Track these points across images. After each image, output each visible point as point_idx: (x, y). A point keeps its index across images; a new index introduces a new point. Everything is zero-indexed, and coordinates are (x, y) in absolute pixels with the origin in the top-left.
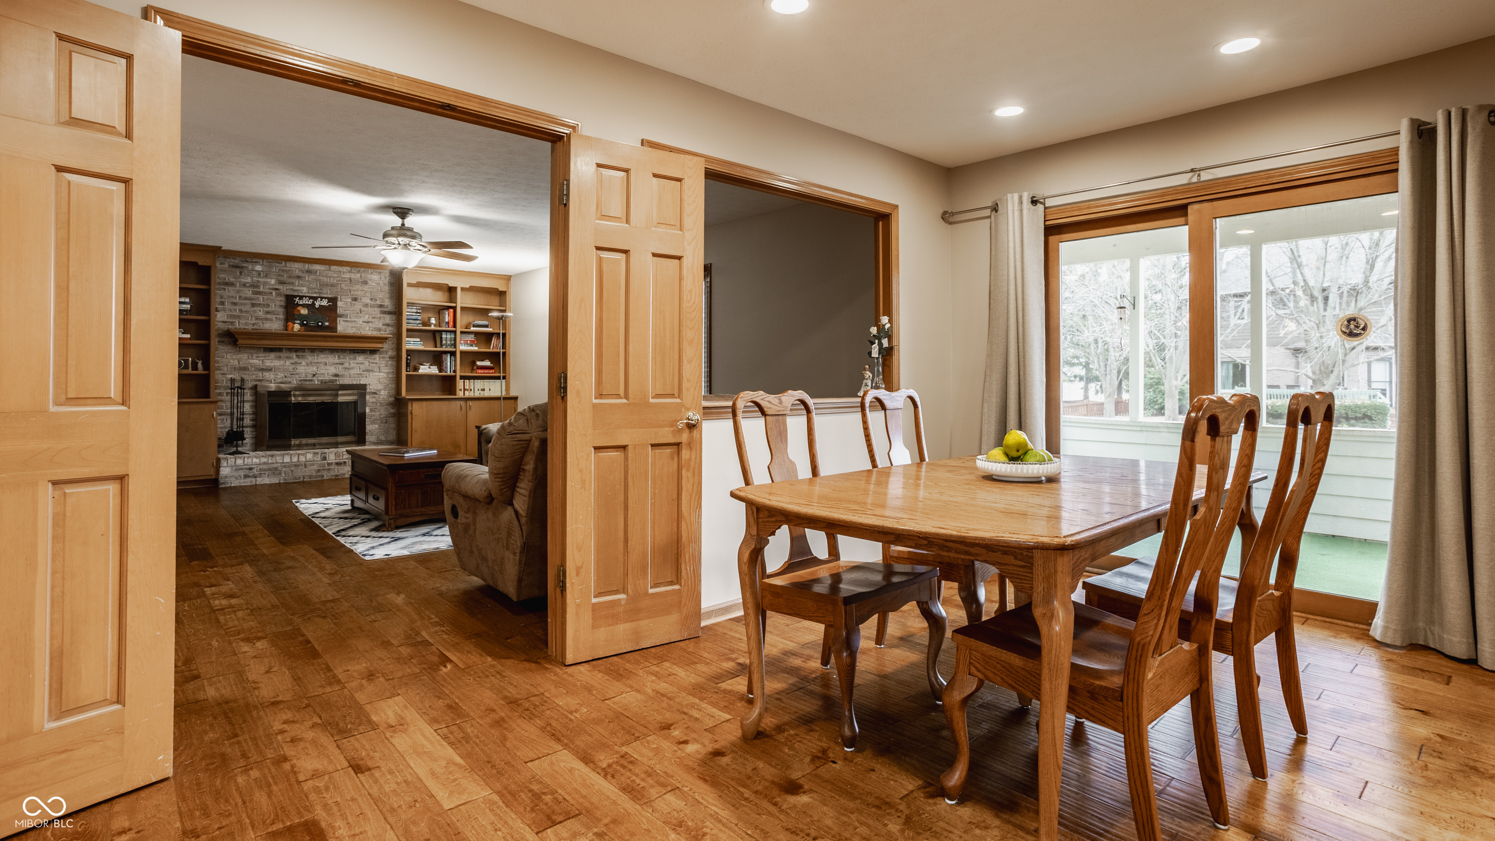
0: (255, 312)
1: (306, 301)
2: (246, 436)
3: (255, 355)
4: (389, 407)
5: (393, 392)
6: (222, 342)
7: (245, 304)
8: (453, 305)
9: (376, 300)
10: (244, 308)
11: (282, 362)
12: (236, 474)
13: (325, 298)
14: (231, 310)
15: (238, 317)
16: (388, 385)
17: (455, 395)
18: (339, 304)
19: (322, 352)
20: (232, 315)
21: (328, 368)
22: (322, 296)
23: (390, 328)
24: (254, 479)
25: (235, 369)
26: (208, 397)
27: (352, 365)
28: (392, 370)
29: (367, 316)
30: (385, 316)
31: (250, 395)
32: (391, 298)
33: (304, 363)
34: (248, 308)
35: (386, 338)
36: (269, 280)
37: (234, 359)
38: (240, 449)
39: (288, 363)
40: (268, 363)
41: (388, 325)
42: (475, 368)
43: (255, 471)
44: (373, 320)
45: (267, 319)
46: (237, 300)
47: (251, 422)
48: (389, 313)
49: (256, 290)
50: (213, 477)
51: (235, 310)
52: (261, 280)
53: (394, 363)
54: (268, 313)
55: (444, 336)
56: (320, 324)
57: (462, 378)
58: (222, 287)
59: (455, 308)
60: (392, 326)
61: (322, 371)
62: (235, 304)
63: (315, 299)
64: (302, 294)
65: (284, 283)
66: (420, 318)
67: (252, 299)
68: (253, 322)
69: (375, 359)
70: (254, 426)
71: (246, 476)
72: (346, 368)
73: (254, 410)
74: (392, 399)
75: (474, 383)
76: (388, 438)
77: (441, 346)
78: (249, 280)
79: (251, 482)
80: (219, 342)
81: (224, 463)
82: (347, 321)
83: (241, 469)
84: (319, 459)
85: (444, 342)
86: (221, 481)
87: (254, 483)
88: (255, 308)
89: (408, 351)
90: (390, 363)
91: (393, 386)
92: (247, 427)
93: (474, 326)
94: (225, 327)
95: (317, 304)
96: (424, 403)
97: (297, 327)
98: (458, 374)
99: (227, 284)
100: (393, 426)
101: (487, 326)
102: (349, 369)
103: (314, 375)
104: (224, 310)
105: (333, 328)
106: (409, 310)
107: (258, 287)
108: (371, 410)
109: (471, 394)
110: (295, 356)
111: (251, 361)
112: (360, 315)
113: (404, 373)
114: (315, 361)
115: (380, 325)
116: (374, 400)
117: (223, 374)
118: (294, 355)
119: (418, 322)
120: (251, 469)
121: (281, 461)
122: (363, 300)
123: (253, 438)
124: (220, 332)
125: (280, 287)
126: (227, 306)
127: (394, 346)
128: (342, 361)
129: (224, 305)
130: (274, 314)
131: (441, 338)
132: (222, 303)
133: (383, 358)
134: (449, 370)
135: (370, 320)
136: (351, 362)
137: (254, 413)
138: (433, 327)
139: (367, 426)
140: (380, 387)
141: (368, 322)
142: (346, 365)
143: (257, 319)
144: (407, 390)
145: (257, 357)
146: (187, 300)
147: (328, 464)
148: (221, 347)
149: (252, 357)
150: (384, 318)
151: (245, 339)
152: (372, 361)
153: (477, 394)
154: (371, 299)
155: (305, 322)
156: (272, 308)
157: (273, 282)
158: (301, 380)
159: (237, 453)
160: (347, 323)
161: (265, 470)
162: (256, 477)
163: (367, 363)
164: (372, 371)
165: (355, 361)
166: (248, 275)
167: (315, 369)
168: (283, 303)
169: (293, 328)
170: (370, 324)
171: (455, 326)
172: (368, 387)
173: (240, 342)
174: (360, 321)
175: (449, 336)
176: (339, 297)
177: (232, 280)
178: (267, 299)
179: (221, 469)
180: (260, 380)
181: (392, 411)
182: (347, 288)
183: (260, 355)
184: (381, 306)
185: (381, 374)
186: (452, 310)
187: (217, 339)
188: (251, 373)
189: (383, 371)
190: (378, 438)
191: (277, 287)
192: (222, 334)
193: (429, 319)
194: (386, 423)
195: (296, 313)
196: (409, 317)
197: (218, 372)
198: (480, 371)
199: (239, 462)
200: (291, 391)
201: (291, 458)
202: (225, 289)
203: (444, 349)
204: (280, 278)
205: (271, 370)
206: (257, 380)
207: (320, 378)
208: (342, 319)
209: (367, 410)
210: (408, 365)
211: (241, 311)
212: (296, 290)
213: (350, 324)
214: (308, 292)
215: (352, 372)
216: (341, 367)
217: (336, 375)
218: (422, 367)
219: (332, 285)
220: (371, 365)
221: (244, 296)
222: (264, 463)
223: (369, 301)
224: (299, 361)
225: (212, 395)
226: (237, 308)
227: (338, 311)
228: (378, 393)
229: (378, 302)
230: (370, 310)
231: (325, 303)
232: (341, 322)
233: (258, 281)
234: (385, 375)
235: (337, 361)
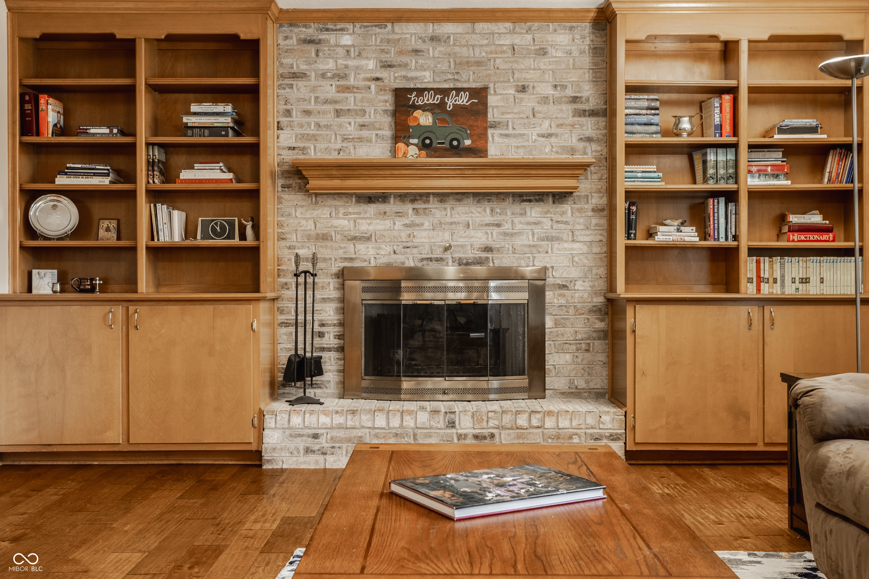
0: (340, 126)
1: (428, 99)
2: (325, 367)
3: (342, 210)
4: (593, 318)
5: (601, 285)
6: (289, 187)
7: (324, 113)
8: (732, 83)
9: (564, 87)
10: (323, 121)
11: (388, 223)
12: (291, 445)
13: (464, 90)
14: (302, 126)
15: (314, 138)
16: (590, 269)
17: (738, 292)
18: (492, 100)
19: (459, 200)
20: (303, 135)
21: (472, 233)
22: (459, 85)
23: (595, 146)
24: (321, 458)
25: (309, 237)
26: (258, 291)
27: (519, 227)
28: (599, 238)
29: (547, 123)
30: (583, 120)
31: (335, 288)
32: (595, 81)
33: (427, 224)
34: (329, 119)
35: (584, 167)
36: (363, 62)
37: (307, 219)
38: (310, 393)
39: (399, 223)
40: (364, 227)
41: (589, 140)
42: (785, 229)
43: (323, 442)
44: (559, 131)
45: (360, 139)
46: (312, 106)
47: (337, 341)
48: (593, 113)
49: (342, 83)
50: (254, 447)
51: (309, 124)
52: (351, 63)
53: (604, 222)
54: (363, 126)
55: (711, 157)
56: (455, 143)
57: (753, 251)
58: (287, 81)
59: (733, 91)
60: (598, 141)
61: (461, 241)
62: (308, 113)
63: (445, 92)
64: (423, 86)
65: (390, 66)
66: (655, 119)
67: (336, 102)
68: (338, 146)
69: (564, 213)
70: (341, 349)
71: (308, 451)
72: (505, 234)
73: (341, 317)
74: (600, 300)
75: (782, 266)
76: (592, 385)
77: (705, 180)
78: (330, 65)
79: (317, 462)
80: (283, 187)
81: (269, 422)
82: (507, 136)
83: (300, 435)
84: (441, 425)
85: (711, 171)
86: (266, 456)
87: (322, 467)
88: (341, 120)
89: (629, 194)
90: (594, 221)
91: (602, 271)
92: (329, 350)
93: (781, 131)
94: (289, 157)
95: (450, 103)
96: (663, 309)
97: (413, 151)
98: (744, 244)
99: (295, 76)
100: (602, 357)
101: (813, 130)
102: (512, 235)
103: (446, 249)
104: (290, 125)
105: (482, 152)
106: (632, 104)
107: (345, 77)
108: (557, 324)
109: (776, 291)
110: (410, 211)
111: (336, 222)
112: (533, 121)
113: (621, 241)
114: (448, 220)
115: (573, 141)
116: (563, 301)
117: (289, 248)
118: (408, 208)
119: (653, 128)
120: (316, 436)
121: (370, 424)
122: (538, 90)
123: (339, 371)
124: (286, 168)
125: (383, 74)
126: (297, 117)
127: (603, 185)
128: (498, 218)
129: (290, 116)
130: (375, 129)
131: (705, 162)
132: (288, 113)
133: (580, 210)
134: (722, 234)
135: (554, 130)
136: (516, 220)
137: (341, 324)
138: (684, 139)
139: (547, 357)
140: (574, 273)
141: (550, 135)
142: (507, 227)
143: (345, 140)
144: (628, 281)
145: (346, 214)
146: (229, 108)
147: (460, 437)
148: (286, 196)
149: (337, 214)
150: (582, 126)
151: (319, 177)
152: (556, 218)
153: (790, 291)
154: (555, 86)
155: (428, 141)
156: (370, 118)
157: (371, 64)
158: (422, 260)
159: (305, 400)
160: (507, 140)
161: (341, 441)
162: (324, 454)
163: (547, 223)
164: (558, 239)
165: (523, 219)
166: (330, 56)
167: (447, 236)
168: (390, 107)
169: (405, 154)
170: (553, 140)
171: (735, 132)
172: (549, 273)
173: (313, 183)
174: (533, 134)
175: (721, 158)
176: (491, 86)
177: (303, 67)
178: (362, 100)
179: (266, 433)
180: (351, 259)
181: (600, 325)
182: (506, 66)
183: (351, 210)
184: (575, 100)
185: (576, 246)
186: (727, 98)
187: (280, 182)
188: (335, 245)
189: (581, 238)
190: (571, 382)
191: (378, 75)
192: (288, 172)
193: (678, 119)
194: (587, 350)
195: (412, 123)
196: (632, 119)
197: (283, 243)
198: (795, 236)
199: (296, 420)
200: (399, 281)
201: (388, 418)
202: (291, 86)
203: (711, 186)
204: (384, 57)
205: (369, 239)
206: (346, 259)
207: (457, 255)
208: (497, 132)
209: (549, 323)
210: (630, 225)
211: (318, 125)
212: (412, 78)
213: (513, 142)
214: (434, 81)
215: (519, 242)
216: (496, 231)
217: (488, 249)
218: (662, 228)
219: (478, 63)
220: (555, 226)
221: (322, 96)
222: (340, 427)
223: (550, 91)
224: (418, 220)
225: (262, 287)
226: (312, 120)
227: (490, 115)
228: (571, 286)
229: (570, 92)
230: (552, 109)
231: (463, 100)
232: (496, 138)
233: (346, 67)
234: (585, 249)
235: (488, 218)
